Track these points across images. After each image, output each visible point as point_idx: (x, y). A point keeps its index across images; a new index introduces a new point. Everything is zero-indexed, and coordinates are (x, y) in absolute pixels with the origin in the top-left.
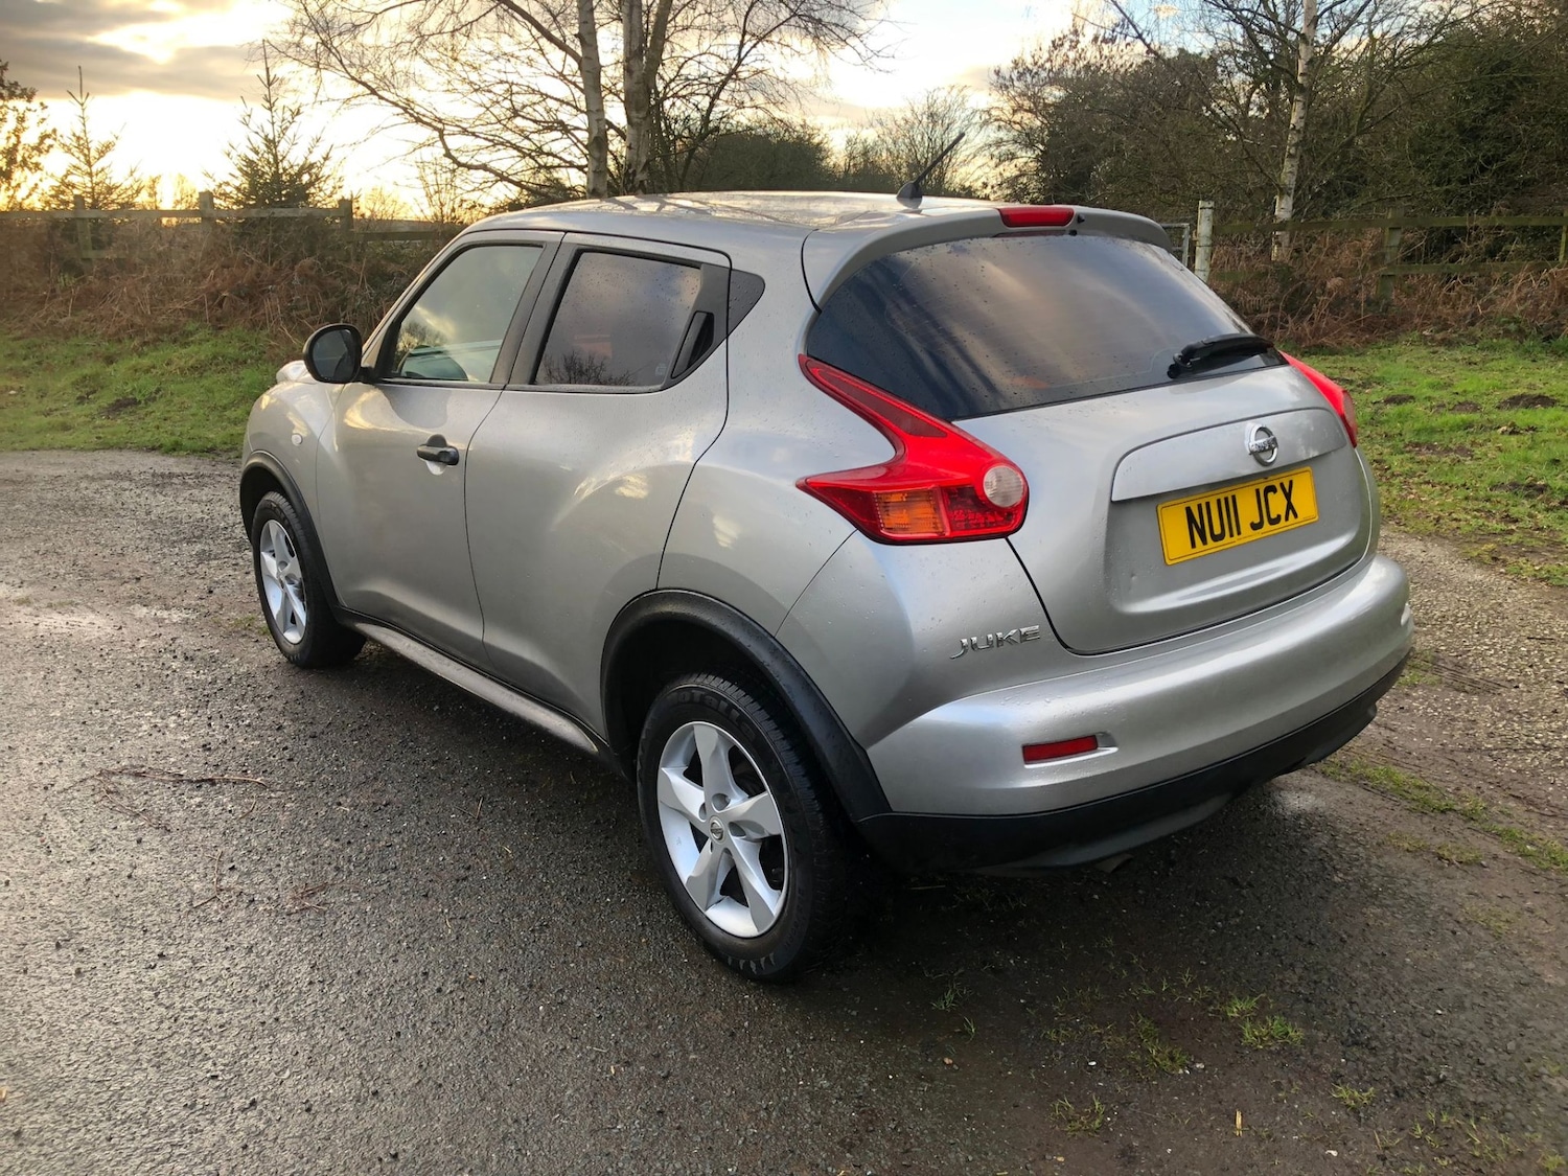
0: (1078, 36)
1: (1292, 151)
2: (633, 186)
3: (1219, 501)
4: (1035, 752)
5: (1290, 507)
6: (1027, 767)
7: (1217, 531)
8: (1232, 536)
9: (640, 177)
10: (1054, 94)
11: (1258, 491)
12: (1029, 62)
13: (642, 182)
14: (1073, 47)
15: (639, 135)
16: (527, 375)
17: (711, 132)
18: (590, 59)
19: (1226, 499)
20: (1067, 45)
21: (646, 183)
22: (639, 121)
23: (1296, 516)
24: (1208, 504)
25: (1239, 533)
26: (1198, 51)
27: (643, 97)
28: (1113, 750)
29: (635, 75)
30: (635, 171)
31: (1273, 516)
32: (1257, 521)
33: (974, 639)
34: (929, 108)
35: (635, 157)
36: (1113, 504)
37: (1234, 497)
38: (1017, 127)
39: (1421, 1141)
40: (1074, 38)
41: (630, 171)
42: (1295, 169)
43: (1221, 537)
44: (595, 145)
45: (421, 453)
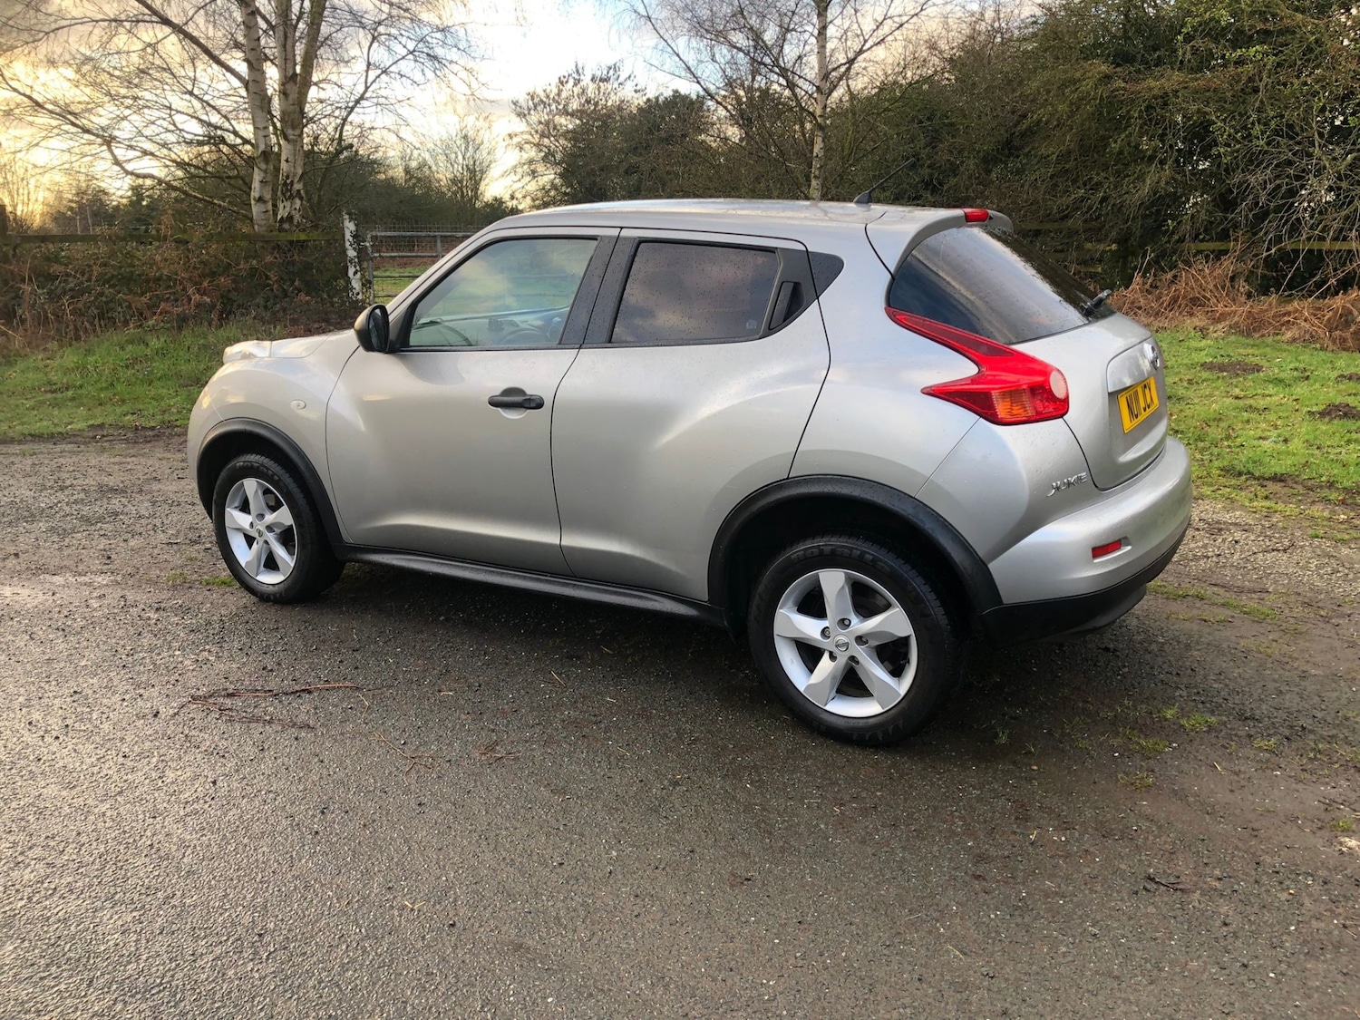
0: (580, 75)
1: (817, 173)
2: (291, 194)
3: (1134, 393)
4: (1098, 551)
6: (1095, 561)
7: (1136, 412)
9: (297, 186)
10: (567, 123)
11: (1142, 388)
12: (543, 95)
13: (299, 191)
14: (577, 82)
15: (295, 150)
16: (605, 336)
17: (346, 148)
18: (258, 82)
20: (571, 82)
21: (302, 192)
22: (295, 138)
23: (1153, 403)
24: (1131, 395)
25: (1141, 414)
26: (687, 93)
27: (296, 117)
28: (1129, 548)
29: (291, 97)
30: (292, 181)
31: (1148, 404)
32: (1144, 406)
33: (1059, 483)
34: (461, 131)
35: (292, 169)
36: (1110, 394)
37: (1137, 392)
38: (545, 149)
39: (1315, 758)
40: (577, 77)
41: (288, 181)
42: (820, 187)
43: (1137, 416)
44: (262, 158)
45: (494, 403)
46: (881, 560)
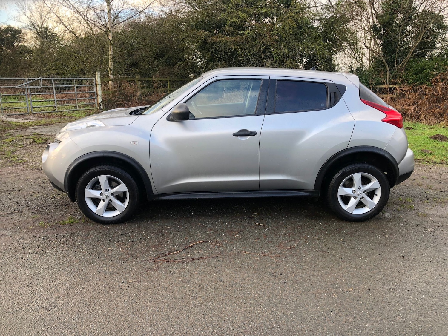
45: (235, 135)
46: (373, 168)
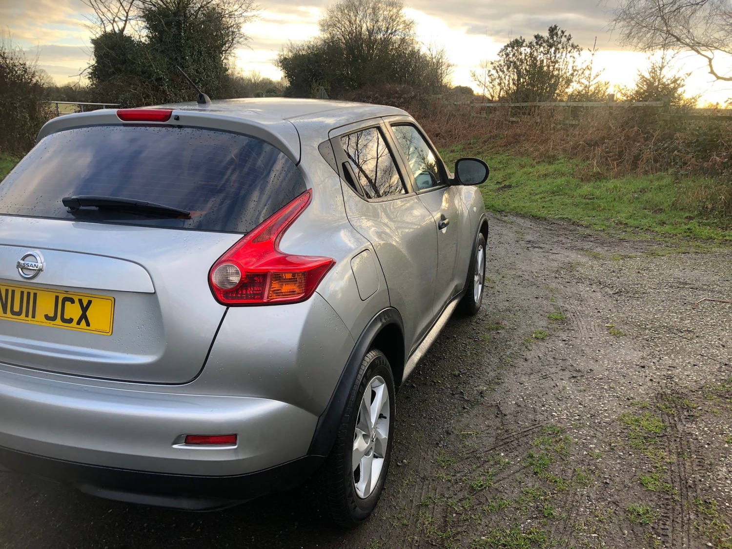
3: (22, 293)
5: (84, 317)
7: (17, 308)
8: (27, 316)
11: (57, 298)
19: (29, 294)
23: (88, 324)
24: (13, 292)
25: (33, 317)
31: (67, 317)
32: (52, 314)
37: (35, 295)
43: (19, 314)
